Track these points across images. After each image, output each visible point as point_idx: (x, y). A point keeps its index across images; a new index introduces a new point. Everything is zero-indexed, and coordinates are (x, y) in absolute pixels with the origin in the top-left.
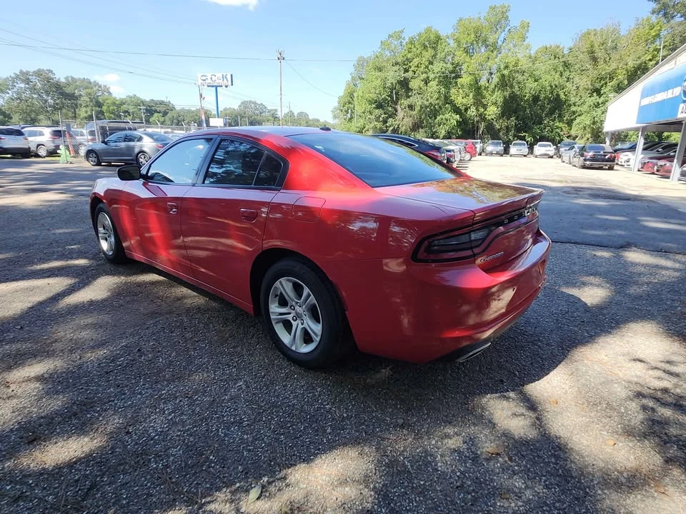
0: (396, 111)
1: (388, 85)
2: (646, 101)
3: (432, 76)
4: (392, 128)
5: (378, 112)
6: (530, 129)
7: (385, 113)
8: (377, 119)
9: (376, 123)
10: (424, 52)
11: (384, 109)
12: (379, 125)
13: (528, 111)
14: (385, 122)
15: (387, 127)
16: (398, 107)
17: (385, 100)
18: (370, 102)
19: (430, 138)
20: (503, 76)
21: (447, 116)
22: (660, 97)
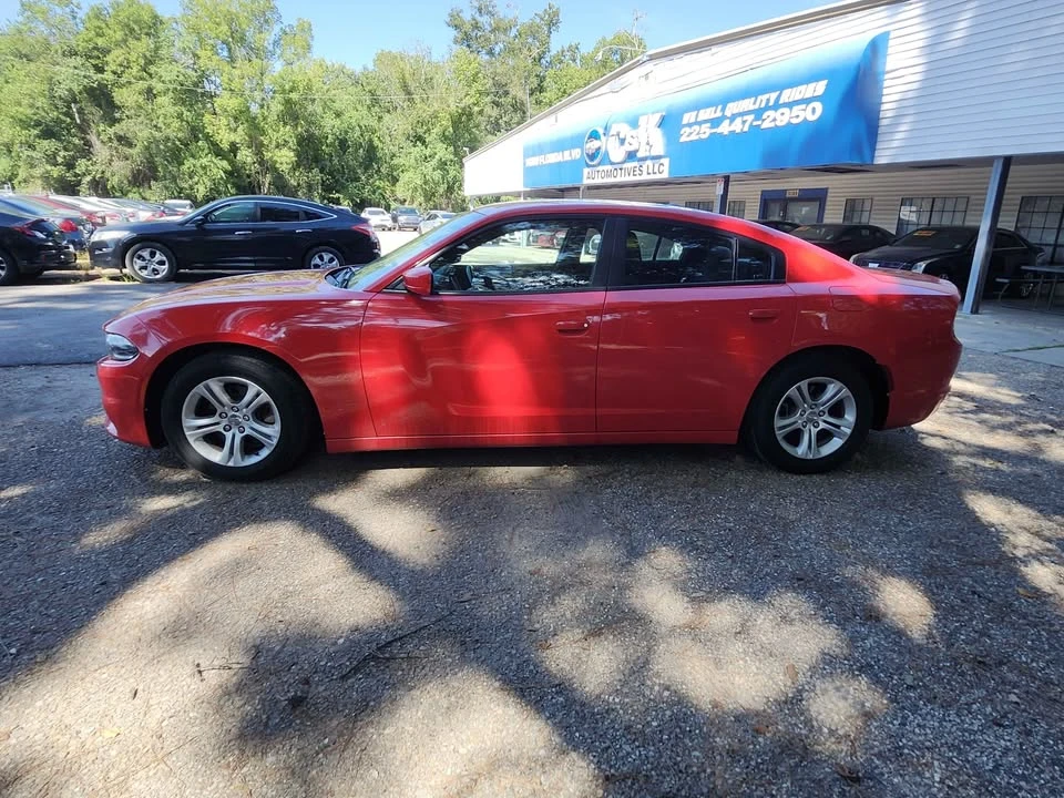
0: (91, 146)
1: (61, 91)
2: (533, 161)
3: (159, 87)
4: (88, 178)
5: (48, 145)
6: (343, 188)
7: (66, 149)
8: (51, 159)
9: (49, 168)
10: (132, 42)
11: (59, 140)
12: (56, 172)
13: (336, 161)
14: (70, 165)
15: (76, 175)
16: (93, 138)
17: (58, 122)
18: (25, 124)
19: (175, 198)
20: (288, 102)
21: (204, 161)
22: (553, 158)
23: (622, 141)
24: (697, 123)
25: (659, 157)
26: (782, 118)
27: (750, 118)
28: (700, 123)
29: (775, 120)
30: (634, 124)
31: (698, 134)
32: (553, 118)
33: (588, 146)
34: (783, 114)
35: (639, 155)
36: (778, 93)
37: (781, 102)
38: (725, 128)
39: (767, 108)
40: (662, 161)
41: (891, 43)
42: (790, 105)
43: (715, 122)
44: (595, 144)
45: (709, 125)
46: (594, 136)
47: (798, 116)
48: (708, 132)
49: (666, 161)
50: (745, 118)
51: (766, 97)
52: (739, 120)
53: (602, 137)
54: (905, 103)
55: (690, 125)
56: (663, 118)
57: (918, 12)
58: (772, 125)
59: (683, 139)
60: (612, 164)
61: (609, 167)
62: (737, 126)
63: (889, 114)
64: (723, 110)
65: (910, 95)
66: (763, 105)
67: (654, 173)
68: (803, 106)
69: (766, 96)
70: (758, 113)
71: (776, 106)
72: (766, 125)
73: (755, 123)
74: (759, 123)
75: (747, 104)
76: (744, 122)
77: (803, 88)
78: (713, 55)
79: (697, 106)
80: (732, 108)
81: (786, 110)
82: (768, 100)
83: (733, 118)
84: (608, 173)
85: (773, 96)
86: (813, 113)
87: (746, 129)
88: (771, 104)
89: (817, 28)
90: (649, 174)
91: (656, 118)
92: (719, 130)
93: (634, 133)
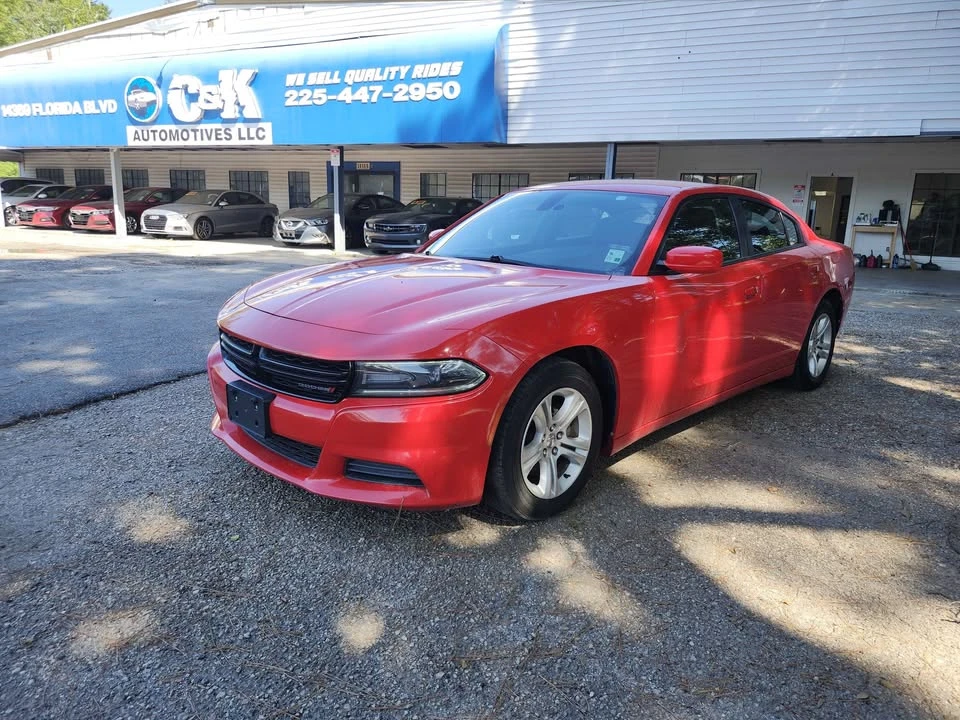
2: (22, 111)
22: (61, 108)
23: (193, 98)
24: (305, 86)
25: (257, 120)
26: (418, 93)
27: (378, 89)
28: (313, 87)
29: (408, 93)
30: (211, 77)
31: (310, 99)
32: (41, 54)
33: (132, 98)
34: (417, 89)
35: (224, 115)
36: (408, 67)
37: (414, 76)
38: (346, 96)
39: (398, 80)
40: (261, 125)
41: (511, 35)
42: (426, 80)
43: (332, 88)
44: (145, 97)
45: (325, 90)
46: (140, 85)
47: (434, 93)
48: (324, 99)
49: (268, 126)
50: (372, 88)
51: (394, 70)
52: (364, 90)
53: (156, 88)
54: (529, 91)
55: (298, 88)
56: (256, 75)
57: (528, 11)
58: (406, 98)
59: (289, 102)
60: (177, 122)
61: (174, 127)
62: (362, 95)
63: (516, 99)
64: (342, 76)
65: (532, 84)
66: (392, 77)
67: (250, 138)
68: (440, 84)
69: (396, 69)
70: (388, 84)
71: (409, 80)
72: (398, 97)
73: (385, 95)
74: (390, 95)
75: (372, 74)
76: (371, 93)
77: (437, 65)
78: (306, 13)
79: (306, 68)
80: (352, 76)
81: (420, 86)
82: (398, 73)
83: (356, 86)
84: (172, 135)
85: (404, 70)
86: (453, 91)
87: (374, 99)
88: (402, 77)
89: (433, 8)
90: (240, 138)
91: (247, 75)
92: (341, 97)
93: (212, 88)
